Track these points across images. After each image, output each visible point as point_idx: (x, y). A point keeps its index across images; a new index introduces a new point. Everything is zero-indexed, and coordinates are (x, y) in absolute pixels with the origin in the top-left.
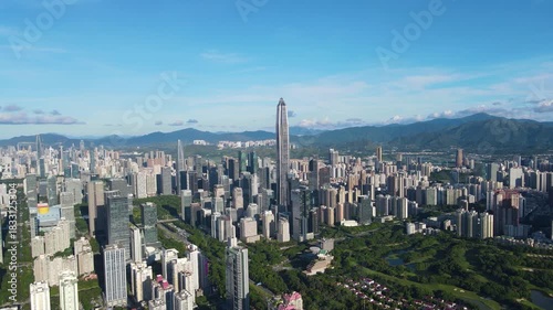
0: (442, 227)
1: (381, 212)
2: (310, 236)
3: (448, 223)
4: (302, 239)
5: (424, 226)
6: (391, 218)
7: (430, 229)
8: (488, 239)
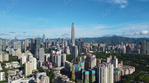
0: (113, 52)
1: (98, 50)
2: (83, 53)
3: (114, 52)
4: (81, 54)
5: (109, 52)
6: (100, 51)
7: (111, 53)
8: (125, 54)
